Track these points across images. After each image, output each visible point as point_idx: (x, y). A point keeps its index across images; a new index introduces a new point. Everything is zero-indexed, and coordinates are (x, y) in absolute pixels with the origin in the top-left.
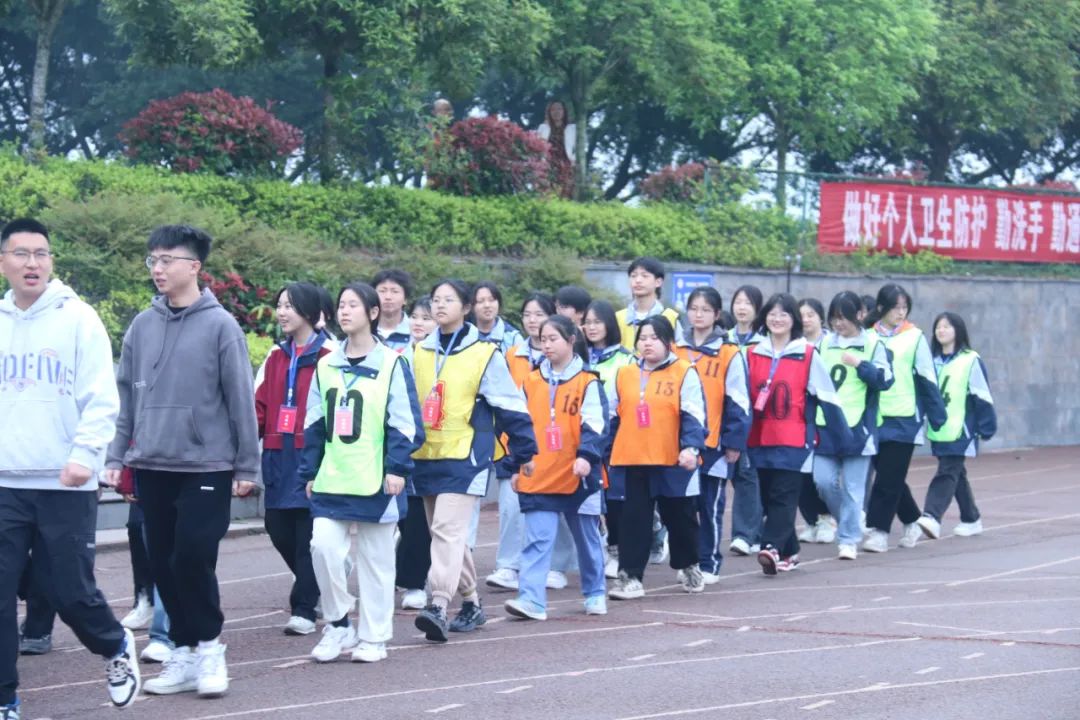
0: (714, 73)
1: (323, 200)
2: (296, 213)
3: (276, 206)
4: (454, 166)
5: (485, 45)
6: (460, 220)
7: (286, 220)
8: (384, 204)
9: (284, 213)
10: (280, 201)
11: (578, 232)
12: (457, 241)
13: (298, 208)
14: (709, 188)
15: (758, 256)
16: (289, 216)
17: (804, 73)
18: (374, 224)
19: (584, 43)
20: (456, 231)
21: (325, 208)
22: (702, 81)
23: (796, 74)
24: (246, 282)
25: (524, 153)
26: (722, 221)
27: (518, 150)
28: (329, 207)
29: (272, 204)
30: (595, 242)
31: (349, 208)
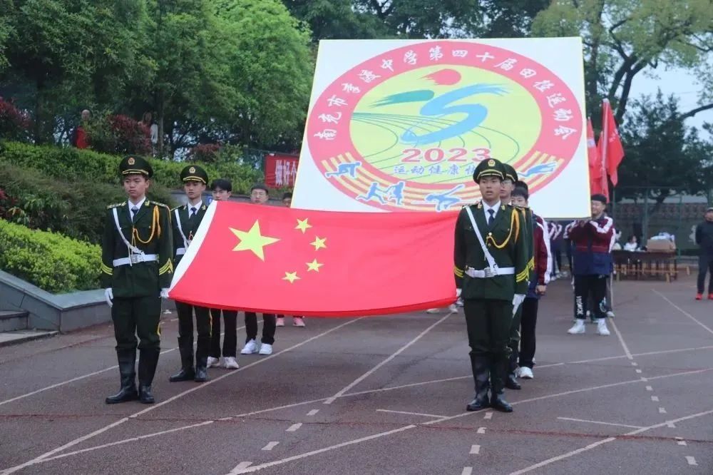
0: (225, 100)
1: (40, 153)
2: (27, 160)
3: (16, 155)
4: (113, 137)
5: (126, 77)
6: (109, 166)
7: (21, 163)
8: (71, 157)
9: (20, 159)
10: (18, 152)
11: (165, 174)
12: (107, 177)
13: (27, 156)
14: (221, 155)
15: (243, 189)
16: (23, 161)
17: (261, 103)
18: (66, 167)
19: (167, 82)
20: (108, 171)
21: (41, 157)
22: (220, 103)
23: (257, 103)
24: (6, 195)
25: (139, 133)
26: (227, 172)
27: (136, 132)
28: (43, 157)
29: (13, 154)
30: (172, 180)
31: (53, 157)
